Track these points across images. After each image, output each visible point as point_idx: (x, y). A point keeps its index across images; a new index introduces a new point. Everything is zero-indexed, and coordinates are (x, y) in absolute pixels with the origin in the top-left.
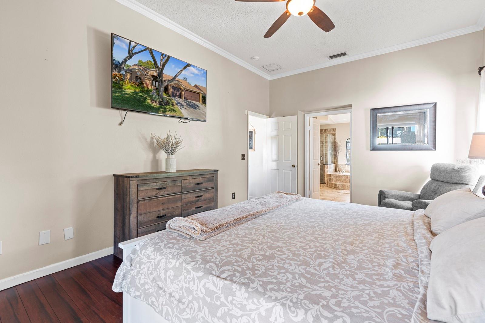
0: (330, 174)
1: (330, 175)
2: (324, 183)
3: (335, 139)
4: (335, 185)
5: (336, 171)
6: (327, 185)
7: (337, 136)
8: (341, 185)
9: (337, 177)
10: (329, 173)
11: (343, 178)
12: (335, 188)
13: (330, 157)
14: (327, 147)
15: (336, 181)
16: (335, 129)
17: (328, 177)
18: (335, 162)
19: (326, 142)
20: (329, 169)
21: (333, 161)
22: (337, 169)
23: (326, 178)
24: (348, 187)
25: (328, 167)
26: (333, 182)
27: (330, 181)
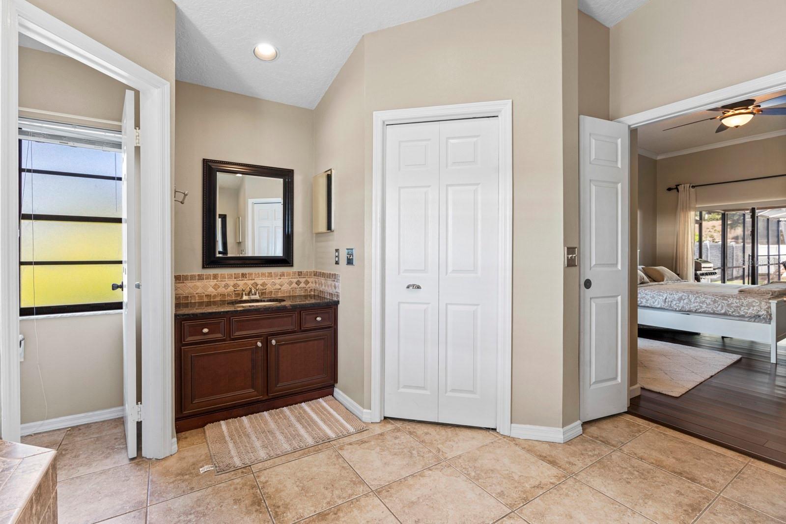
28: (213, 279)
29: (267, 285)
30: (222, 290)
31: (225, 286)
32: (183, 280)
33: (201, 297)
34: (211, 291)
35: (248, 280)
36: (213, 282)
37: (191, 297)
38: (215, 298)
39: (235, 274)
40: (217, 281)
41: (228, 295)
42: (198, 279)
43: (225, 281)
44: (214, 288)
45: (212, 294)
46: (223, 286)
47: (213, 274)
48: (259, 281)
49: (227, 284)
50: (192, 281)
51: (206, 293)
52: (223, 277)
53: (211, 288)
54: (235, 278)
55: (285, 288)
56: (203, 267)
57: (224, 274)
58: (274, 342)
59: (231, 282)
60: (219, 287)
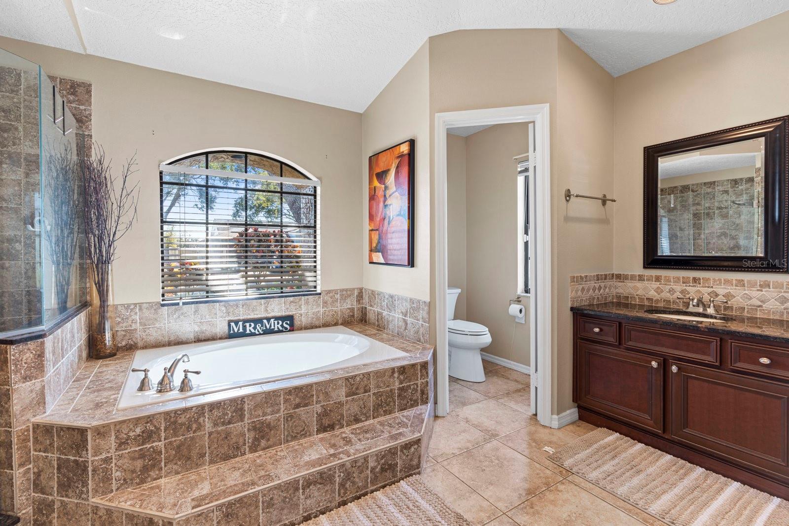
0: (80, 423)
1: (72, 436)
5: (96, 351)
9: (148, 436)
10: (58, 414)
11: (208, 426)
15: (144, 472)
16: (88, 88)
17: (54, 456)
20: (50, 372)
21: (74, 287)
22: (107, 335)
23: (17, 471)
24: (269, 504)
25: (41, 355)
26: (114, 489)
27: (82, 492)
28: (655, 281)
29: (734, 297)
30: (666, 295)
31: (670, 291)
32: (623, 279)
33: (641, 299)
34: (652, 294)
35: (702, 287)
36: (655, 285)
37: (631, 298)
38: (657, 304)
39: (683, 278)
40: (660, 284)
41: (673, 302)
42: (639, 280)
43: (670, 285)
44: (657, 292)
45: (654, 299)
46: (668, 290)
47: (656, 276)
48: (721, 290)
49: (673, 289)
50: (632, 281)
51: (647, 296)
52: (668, 280)
53: (653, 291)
54: (683, 283)
55: (771, 307)
56: (644, 267)
57: (669, 277)
58: (674, 369)
59: (678, 288)
60: (662, 291)
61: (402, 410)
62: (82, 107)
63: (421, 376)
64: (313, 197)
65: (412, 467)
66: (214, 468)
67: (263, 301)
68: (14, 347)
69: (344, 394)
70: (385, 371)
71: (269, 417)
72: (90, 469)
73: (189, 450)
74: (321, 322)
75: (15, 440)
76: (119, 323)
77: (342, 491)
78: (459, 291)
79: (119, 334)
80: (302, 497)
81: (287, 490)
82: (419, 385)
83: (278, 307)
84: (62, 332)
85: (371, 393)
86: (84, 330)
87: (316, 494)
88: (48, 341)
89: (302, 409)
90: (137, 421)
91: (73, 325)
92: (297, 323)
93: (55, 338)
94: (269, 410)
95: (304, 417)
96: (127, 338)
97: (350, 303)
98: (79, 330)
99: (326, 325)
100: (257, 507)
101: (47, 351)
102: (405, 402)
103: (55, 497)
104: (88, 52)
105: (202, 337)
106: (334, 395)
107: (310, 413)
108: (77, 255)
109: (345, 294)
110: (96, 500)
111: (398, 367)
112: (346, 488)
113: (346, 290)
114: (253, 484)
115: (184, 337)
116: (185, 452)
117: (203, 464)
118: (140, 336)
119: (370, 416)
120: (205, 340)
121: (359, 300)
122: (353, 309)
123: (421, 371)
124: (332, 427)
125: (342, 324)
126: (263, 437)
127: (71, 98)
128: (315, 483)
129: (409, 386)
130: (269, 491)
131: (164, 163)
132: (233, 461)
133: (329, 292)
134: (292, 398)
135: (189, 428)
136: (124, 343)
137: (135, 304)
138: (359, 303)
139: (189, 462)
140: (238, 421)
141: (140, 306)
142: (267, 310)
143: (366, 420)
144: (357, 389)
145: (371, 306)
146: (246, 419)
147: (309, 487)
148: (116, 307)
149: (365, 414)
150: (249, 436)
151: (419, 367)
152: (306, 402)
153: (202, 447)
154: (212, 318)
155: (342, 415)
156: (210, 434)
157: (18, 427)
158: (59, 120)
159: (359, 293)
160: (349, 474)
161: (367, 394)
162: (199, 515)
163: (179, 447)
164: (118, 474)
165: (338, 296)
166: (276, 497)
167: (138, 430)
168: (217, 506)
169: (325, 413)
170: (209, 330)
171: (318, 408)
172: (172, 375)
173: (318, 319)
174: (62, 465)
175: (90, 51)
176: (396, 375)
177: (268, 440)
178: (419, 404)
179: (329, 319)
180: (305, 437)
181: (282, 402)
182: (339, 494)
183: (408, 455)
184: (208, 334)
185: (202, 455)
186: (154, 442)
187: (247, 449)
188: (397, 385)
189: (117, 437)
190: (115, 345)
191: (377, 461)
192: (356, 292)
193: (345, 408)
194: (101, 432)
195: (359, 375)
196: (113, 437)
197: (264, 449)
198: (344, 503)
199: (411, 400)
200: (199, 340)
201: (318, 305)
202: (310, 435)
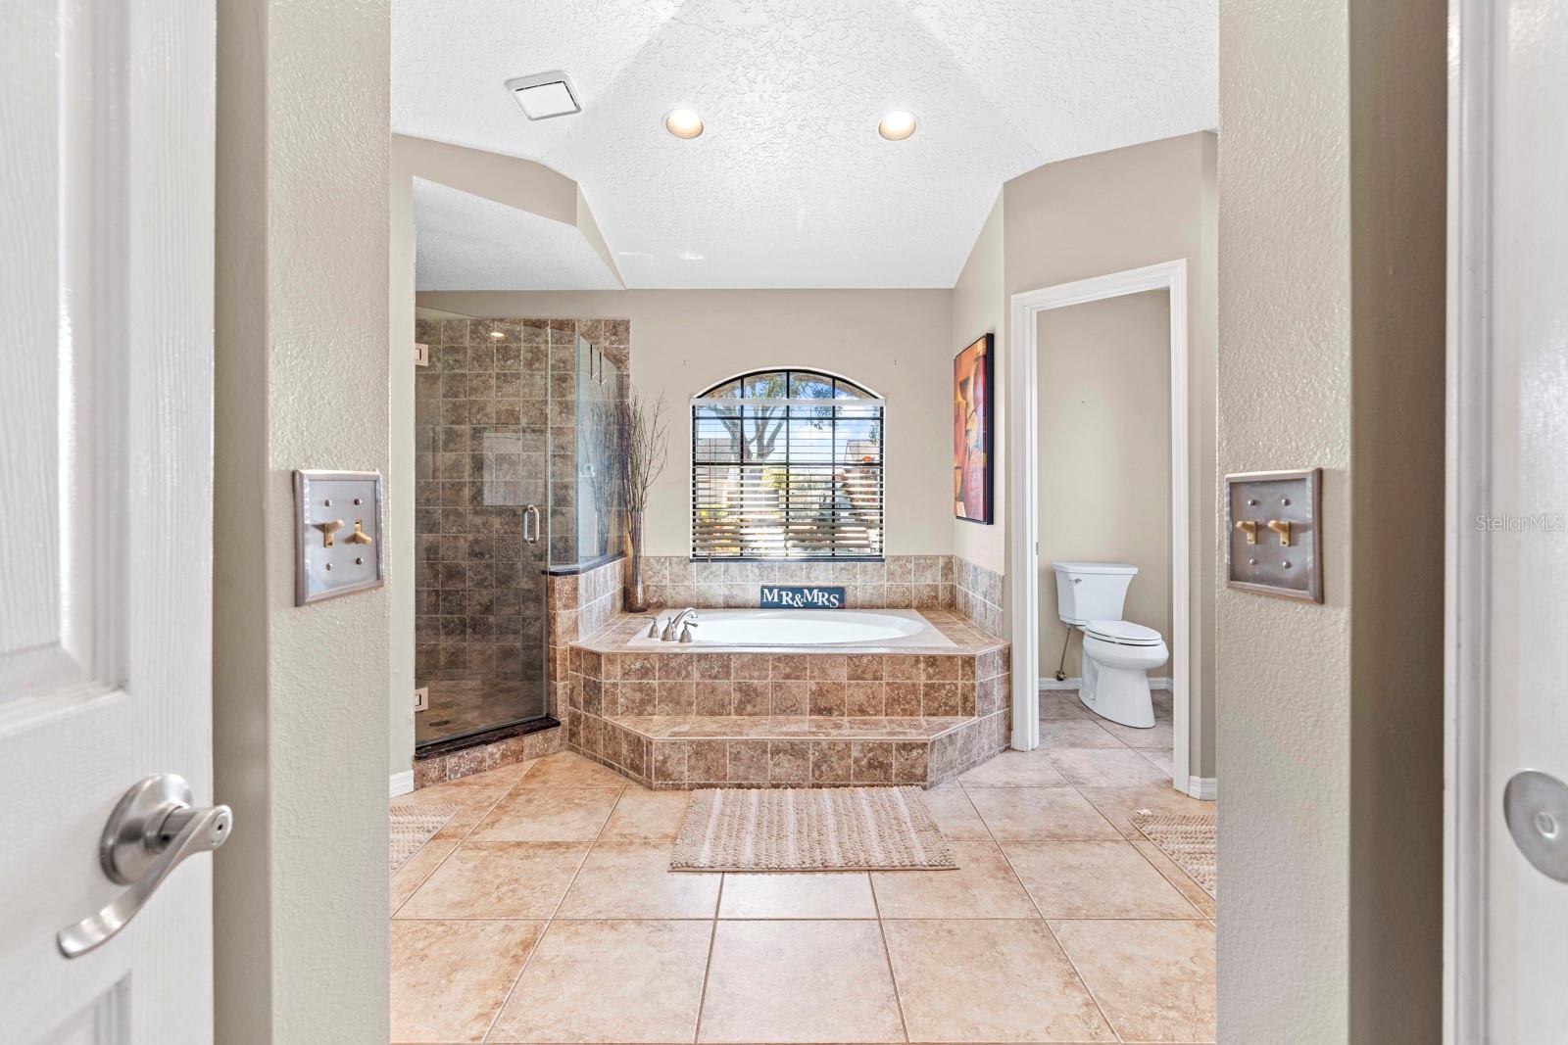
1: (592, 660)
2: (549, 722)
3: (622, 388)
4: (638, 745)
5: (629, 603)
6: (573, 735)
7: (634, 368)
8: (687, 749)
9: (645, 672)
10: (585, 640)
11: (696, 675)
12: (637, 769)
13: (592, 508)
14: (574, 442)
15: (642, 705)
16: (626, 324)
17: (581, 675)
18: (623, 545)
19: (567, 408)
20: (583, 606)
21: (613, 535)
22: (640, 588)
23: (560, 684)
25: (576, 589)
26: (620, 712)
27: (598, 709)
61: (930, 715)
62: (622, 347)
63: (964, 675)
64: (879, 422)
65: (914, 775)
66: (699, 718)
67: (804, 564)
68: (558, 578)
69: (845, 674)
70: (906, 657)
71: (756, 681)
72: (603, 689)
73: (679, 696)
74: (885, 601)
75: (558, 657)
76: (650, 577)
77: (817, 773)
78: (1135, 571)
79: (650, 589)
80: (770, 762)
81: (754, 749)
82: (959, 687)
83: (825, 575)
84: (595, 575)
85: (883, 682)
86: (618, 580)
87: (786, 765)
88: (582, 577)
89: (792, 681)
90: (638, 656)
91: (606, 569)
92: (849, 599)
93: (587, 577)
94: (756, 674)
95: (795, 691)
96: (657, 594)
97: (932, 578)
98: (613, 577)
99: (892, 606)
100: (724, 755)
101: (580, 586)
102: (936, 705)
103: (581, 711)
104: (628, 288)
105: (732, 602)
106: (832, 673)
107: (803, 688)
108: (615, 502)
109: (924, 563)
110: (606, 717)
111: (924, 656)
112: (822, 771)
113: (925, 558)
114: (724, 734)
115: (713, 601)
116: (675, 695)
117: (691, 712)
118: (669, 594)
119: (881, 711)
120: (735, 607)
121: (946, 575)
122: (936, 587)
123: (963, 667)
124: (829, 711)
125: (917, 608)
126: (749, 702)
127: (613, 338)
128: (786, 752)
129: (944, 685)
130: (737, 743)
131: (695, 396)
132: (718, 717)
133: (898, 558)
134: (782, 665)
135: (679, 673)
136: (655, 600)
137: (666, 558)
138: (947, 579)
139: (678, 707)
140: (724, 678)
141: (670, 560)
142: (809, 577)
143: (876, 715)
144: (863, 672)
145: (960, 584)
146: (732, 677)
147: (778, 754)
148: (648, 559)
149: (874, 707)
150: (736, 697)
151: (960, 662)
152: (799, 674)
153: (690, 695)
154: (744, 581)
155: (843, 701)
156: (698, 684)
157: (560, 647)
158: (596, 374)
159: (947, 564)
160: (825, 756)
161: (878, 682)
162: (674, 744)
163: (670, 689)
164: (622, 700)
165: (911, 566)
166: (743, 752)
167: (638, 665)
168: (689, 741)
169: (820, 693)
170: (741, 597)
171: (812, 685)
172: (676, 627)
173: (881, 596)
174: (587, 683)
175: (629, 286)
176: (922, 666)
177: (755, 706)
178: (960, 713)
179: (897, 598)
180: (796, 714)
181: (770, 668)
182: (813, 776)
183: (907, 759)
184: (739, 600)
185: (690, 704)
186: (650, 679)
187: (733, 711)
188: (923, 679)
189: (622, 667)
190: (645, 600)
191: (862, 751)
192: (941, 563)
193: (847, 692)
194: (611, 659)
195: (867, 655)
196: (619, 666)
197: (750, 715)
198: (820, 787)
199: (946, 704)
200: (728, 607)
201: (881, 577)
202: (801, 714)
